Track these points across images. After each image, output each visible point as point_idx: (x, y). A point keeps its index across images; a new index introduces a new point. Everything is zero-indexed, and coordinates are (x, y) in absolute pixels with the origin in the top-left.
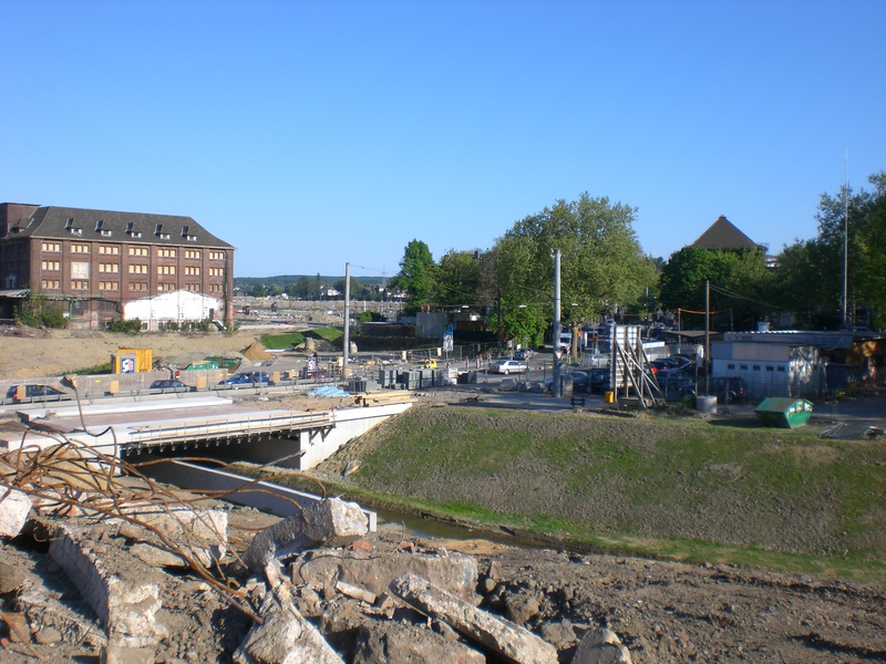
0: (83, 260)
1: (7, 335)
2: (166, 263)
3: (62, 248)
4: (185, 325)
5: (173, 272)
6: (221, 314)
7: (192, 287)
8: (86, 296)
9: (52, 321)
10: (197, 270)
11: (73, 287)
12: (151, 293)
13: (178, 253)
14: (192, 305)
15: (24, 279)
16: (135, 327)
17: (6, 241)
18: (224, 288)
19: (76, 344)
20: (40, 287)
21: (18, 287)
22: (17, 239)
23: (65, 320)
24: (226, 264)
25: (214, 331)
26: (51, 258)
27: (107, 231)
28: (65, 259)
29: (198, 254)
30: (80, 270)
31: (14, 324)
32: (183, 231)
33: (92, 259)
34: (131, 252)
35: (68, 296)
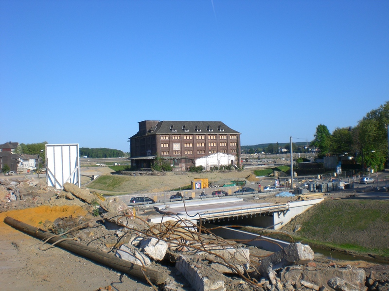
0: (178, 142)
1: (148, 175)
2: (212, 141)
3: (169, 138)
4: (221, 167)
5: (215, 145)
6: (236, 162)
7: (223, 151)
8: (180, 157)
9: (166, 168)
10: (225, 144)
11: (174, 154)
12: (206, 155)
13: (216, 137)
14: (224, 159)
15: (154, 151)
16: (200, 169)
17: (146, 136)
18: (237, 151)
19: (176, 177)
20: (161, 154)
21: (152, 155)
22: (151, 135)
23: (172, 168)
24: (237, 140)
25: (233, 169)
26: (165, 142)
27: (187, 130)
28: (170, 142)
29: (225, 137)
30: (176, 147)
31: (151, 170)
32: (218, 128)
33: (181, 142)
34: (197, 138)
35: (172, 158)
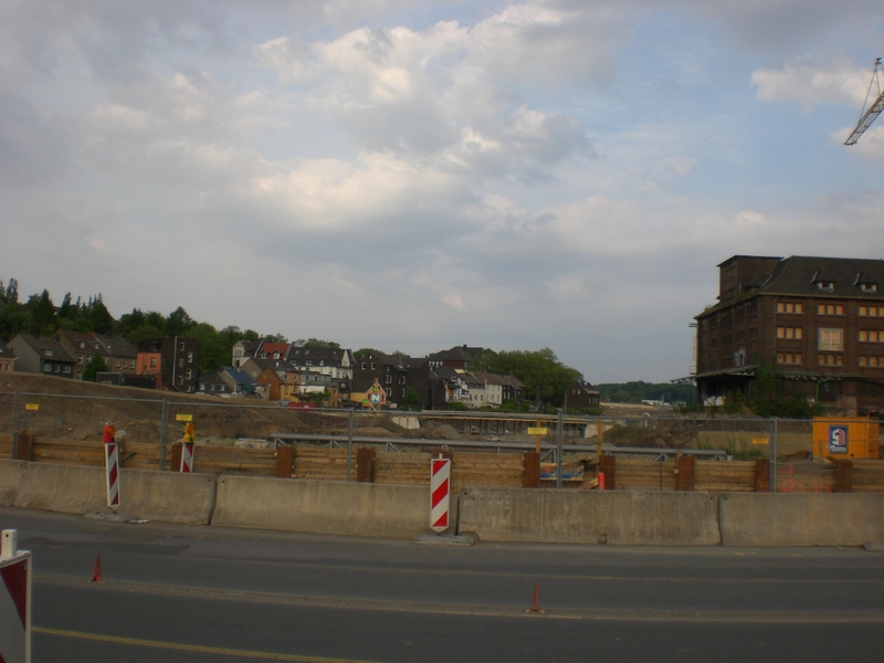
0: (836, 325)
3: (806, 308)
11: (821, 362)
17: (735, 306)
21: (747, 363)
22: (747, 301)
23: (810, 408)
26: (790, 322)
28: (811, 323)
30: (830, 339)
33: (849, 325)
35: (813, 375)
